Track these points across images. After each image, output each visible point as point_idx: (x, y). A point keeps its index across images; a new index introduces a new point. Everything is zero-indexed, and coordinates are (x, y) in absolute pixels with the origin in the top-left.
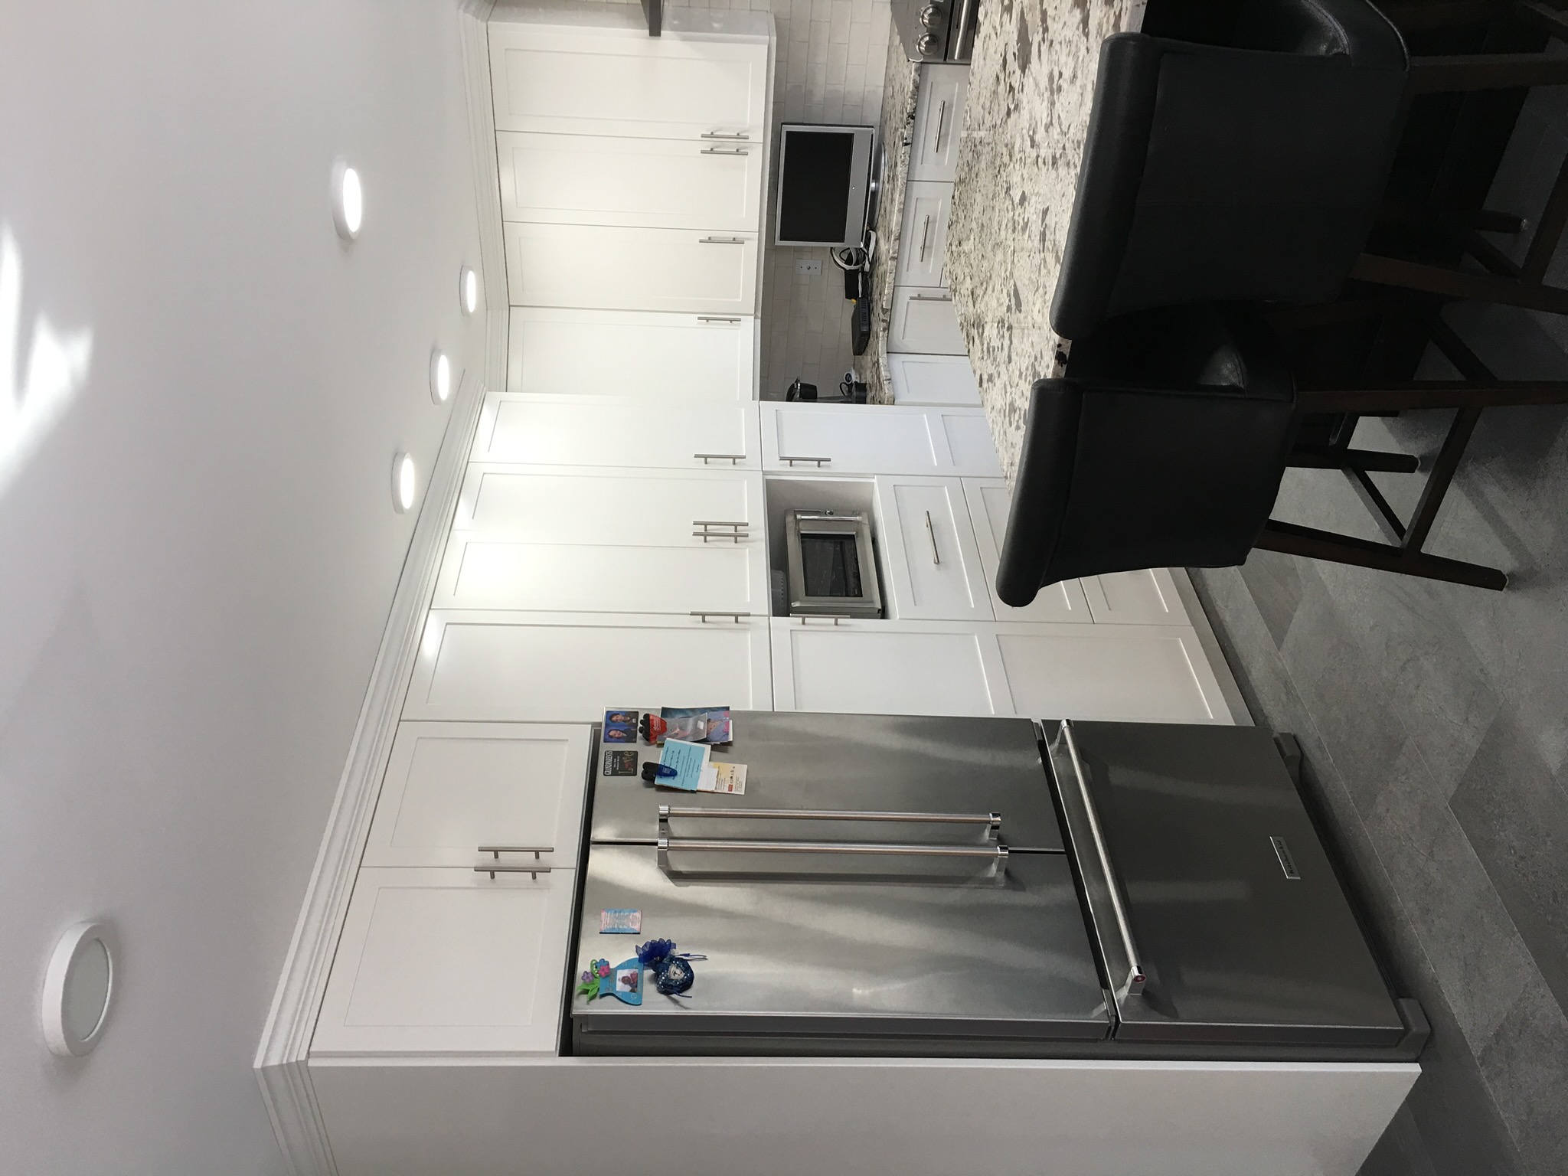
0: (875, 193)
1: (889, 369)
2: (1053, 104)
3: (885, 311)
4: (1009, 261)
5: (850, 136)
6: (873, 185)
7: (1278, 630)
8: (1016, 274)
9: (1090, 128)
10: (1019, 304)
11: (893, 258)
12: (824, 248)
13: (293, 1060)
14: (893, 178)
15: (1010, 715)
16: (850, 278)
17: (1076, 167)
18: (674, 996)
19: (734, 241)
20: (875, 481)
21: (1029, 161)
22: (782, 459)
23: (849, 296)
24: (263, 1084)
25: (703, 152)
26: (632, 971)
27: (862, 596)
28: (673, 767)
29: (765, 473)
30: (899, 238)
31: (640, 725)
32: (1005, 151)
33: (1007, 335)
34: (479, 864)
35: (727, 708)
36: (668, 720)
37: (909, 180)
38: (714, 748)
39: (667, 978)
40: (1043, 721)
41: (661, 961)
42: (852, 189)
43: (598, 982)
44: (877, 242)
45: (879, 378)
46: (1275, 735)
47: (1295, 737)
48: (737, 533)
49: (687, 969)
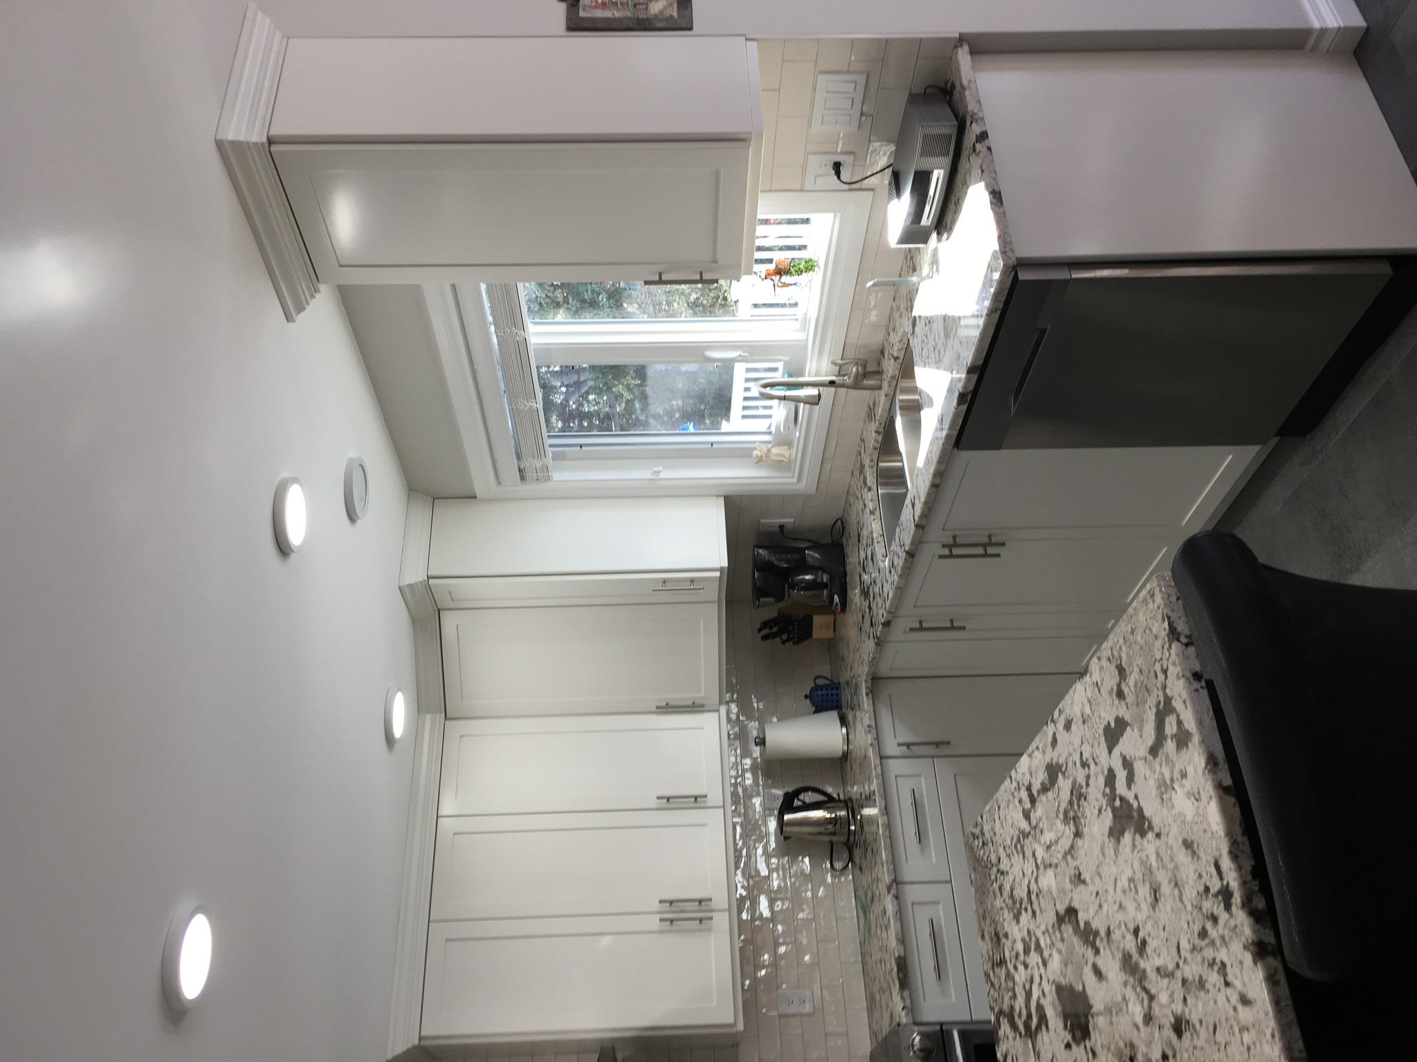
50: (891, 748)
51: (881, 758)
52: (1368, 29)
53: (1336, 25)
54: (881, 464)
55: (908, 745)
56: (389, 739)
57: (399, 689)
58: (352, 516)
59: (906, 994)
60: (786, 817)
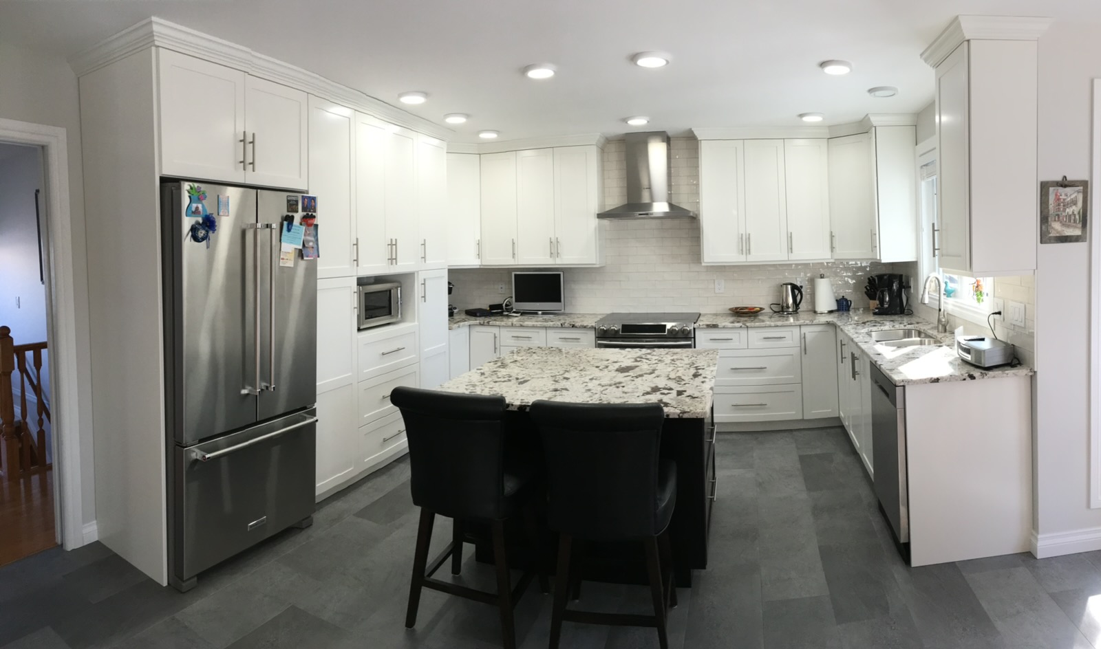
0: (537, 314)
1: (463, 326)
2: (610, 385)
3: (488, 322)
4: (537, 376)
5: (560, 301)
6: (540, 312)
7: (363, 513)
8: (534, 380)
9: (609, 403)
10: (521, 383)
11: (512, 324)
12: (512, 294)
13: (155, 38)
14: (546, 321)
15: (318, 392)
16: (499, 306)
17: (591, 400)
18: (190, 234)
19: (514, 254)
20: (416, 323)
21: (583, 379)
22: (425, 280)
23: (491, 306)
24: (144, 22)
25: (550, 238)
26: (201, 212)
27: (366, 318)
28: (292, 230)
29: (418, 272)
30: (521, 326)
31: (310, 214)
32: (582, 368)
33: (506, 379)
34: (246, 133)
35: (319, 257)
36: (312, 227)
37: (546, 328)
38: (300, 251)
39: (199, 229)
40: (315, 409)
41: (207, 226)
42: (538, 304)
43: (196, 195)
44: (516, 316)
45: (458, 322)
46: (312, 515)
47: (311, 525)
48: (393, 260)
49: (203, 239)
50: (804, 330)
51: (800, 326)
52: (1036, 558)
53: (1039, 545)
54: (913, 331)
55: (805, 337)
56: (801, 116)
57: (824, 119)
58: (871, 91)
59: (705, 326)
60: (789, 286)
